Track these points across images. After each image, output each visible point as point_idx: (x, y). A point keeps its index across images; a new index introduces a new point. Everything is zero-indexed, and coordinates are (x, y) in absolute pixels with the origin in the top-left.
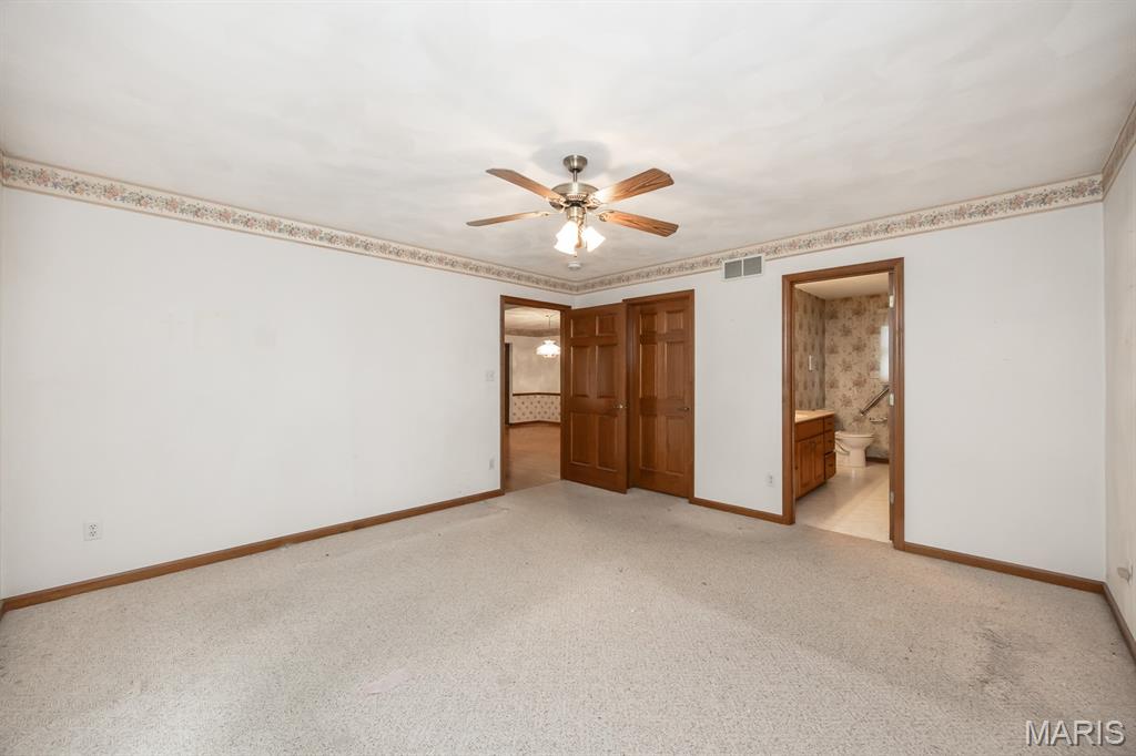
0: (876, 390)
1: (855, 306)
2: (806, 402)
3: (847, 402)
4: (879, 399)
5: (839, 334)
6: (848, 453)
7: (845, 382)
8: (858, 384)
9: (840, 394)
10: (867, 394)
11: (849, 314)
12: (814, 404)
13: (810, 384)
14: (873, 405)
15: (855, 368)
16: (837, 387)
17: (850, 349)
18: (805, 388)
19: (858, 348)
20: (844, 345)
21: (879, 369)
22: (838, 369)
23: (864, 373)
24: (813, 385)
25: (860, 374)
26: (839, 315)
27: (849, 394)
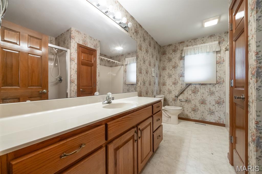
0: (182, 86)
1: (173, 48)
2: (150, 92)
3: (170, 92)
4: (184, 90)
5: (167, 61)
6: (170, 117)
7: (169, 82)
8: (175, 84)
9: (167, 88)
10: (178, 88)
11: (171, 52)
12: (155, 93)
13: (152, 83)
14: (181, 93)
15: (173, 76)
16: (166, 85)
17: (171, 68)
18: (150, 85)
19: (175, 67)
20: (169, 66)
21: (184, 77)
22: (166, 77)
23: (177, 78)
24: (154, 84)
25: (175, 79)
26: (167, 53)
27: (171, 88)
